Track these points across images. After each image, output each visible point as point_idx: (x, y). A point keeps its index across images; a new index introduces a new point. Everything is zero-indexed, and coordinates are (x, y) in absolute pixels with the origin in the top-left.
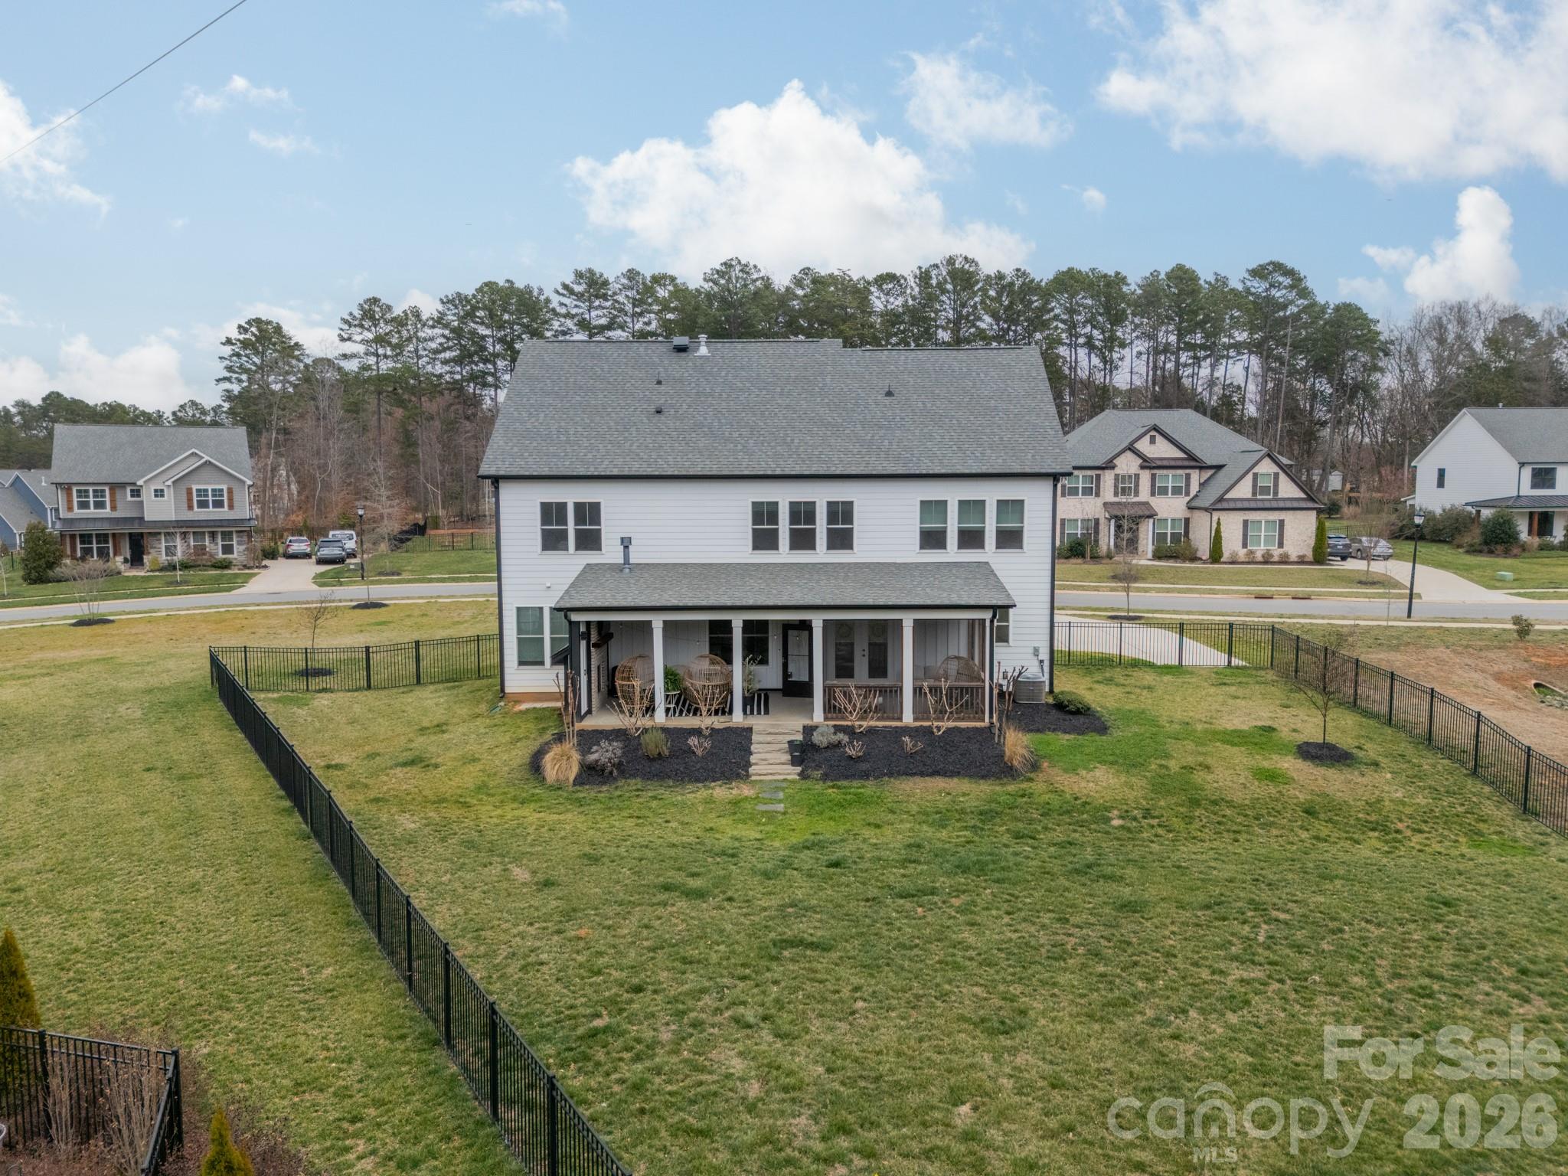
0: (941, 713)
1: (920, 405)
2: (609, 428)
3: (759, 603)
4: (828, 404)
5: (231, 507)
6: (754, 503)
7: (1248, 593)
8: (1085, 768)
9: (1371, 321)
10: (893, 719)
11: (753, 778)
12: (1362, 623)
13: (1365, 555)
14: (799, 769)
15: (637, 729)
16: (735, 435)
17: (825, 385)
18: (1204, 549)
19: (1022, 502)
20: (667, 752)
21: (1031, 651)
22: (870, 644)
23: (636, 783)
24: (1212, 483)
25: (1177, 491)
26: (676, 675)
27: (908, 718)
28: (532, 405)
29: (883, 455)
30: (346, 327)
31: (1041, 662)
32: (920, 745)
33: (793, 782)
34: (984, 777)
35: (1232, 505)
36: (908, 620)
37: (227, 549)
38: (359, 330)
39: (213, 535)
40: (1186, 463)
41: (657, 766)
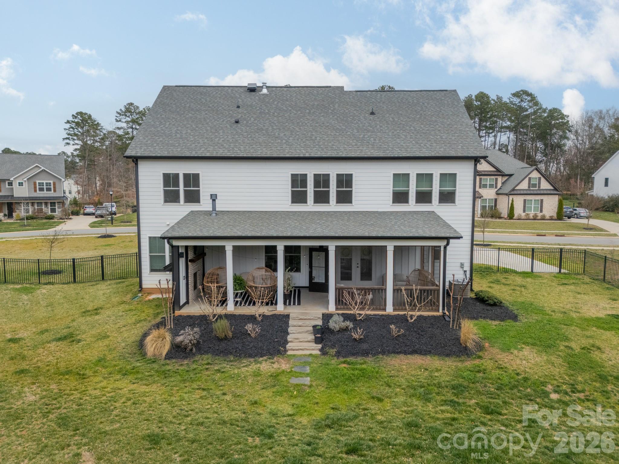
0: (413, 307)
1: (391, 119)
2: (207, 131)
3: (295, 234)
4: (336, 119)
5: (55, 191)
6: (292, 175)
7: (531, 233)
8: (516, 348)
9: (566, 116)
10: (380, 309)
11: (289, 353)
12: (605, 248)
13: (579, 217)
14: (320, 346)
15: (214, 316)
16: (282, 135)
17: (335, 109)
18: (505, 212)
19: (455, 175)
20: (230, 334)
21: (459, 265)
22: (361, 259)
23: (207, 358)
24: (508, 182)
25: (491, 186)
26: (242, 280)
27: (390, 309)
28: (163, 118)
29: (370, 146)
30: (118, 115)
31: (465, 271)
32: (402, 331)
33: (316, 356)
34: (448, 355)
35: (519, 192)
36: (390, 246)
37: (53, 210)
38: (124, 117)
39: (46, 204)
40: (496, 173)
41: (223, 345)
